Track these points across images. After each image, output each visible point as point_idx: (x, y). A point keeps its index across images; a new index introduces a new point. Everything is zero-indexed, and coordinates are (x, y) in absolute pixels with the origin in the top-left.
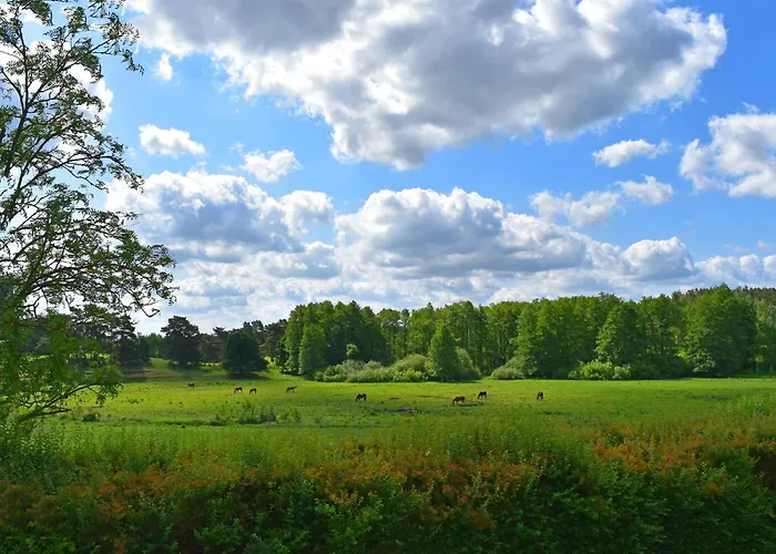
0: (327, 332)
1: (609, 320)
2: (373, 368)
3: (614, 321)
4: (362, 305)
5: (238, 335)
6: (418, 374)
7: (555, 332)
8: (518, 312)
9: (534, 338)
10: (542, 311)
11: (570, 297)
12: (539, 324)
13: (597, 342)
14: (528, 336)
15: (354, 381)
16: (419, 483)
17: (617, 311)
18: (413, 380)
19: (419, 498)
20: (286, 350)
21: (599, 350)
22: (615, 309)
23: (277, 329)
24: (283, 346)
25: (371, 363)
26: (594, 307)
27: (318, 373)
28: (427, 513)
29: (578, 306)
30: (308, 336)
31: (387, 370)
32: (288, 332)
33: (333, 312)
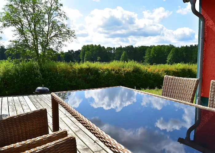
0: (92, 53)
1: (171, 52)
3: (172, 53)
4: (102, 46)
5: (67, 54)
7: (156, 55)
8: (146, 49)
9: (149, 57)
10: (153, 49)
11: (161, 45)
12: (151, 53)
13: (167, 59)
14: (148, 56)
16: (114, 70)
17: (173, 50)
19: (113, 72)
20: (80, 58)
21: (168, 61)
22: (173, 49)
23: (78, 52)
24: (80, 57)
26: (167, 48)
28: (114, 74)
29: (163, 48)
30: (87, 54)
32: (81, 53)
33: (94, 47)
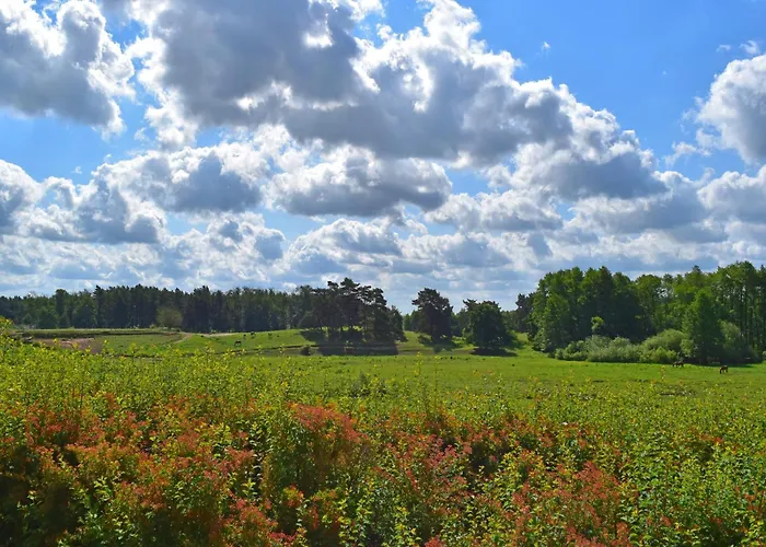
0: (574, 303)
2: (618, 345)
6: (670, 353)
15: (595, 360)
18: (664, 360)
25: (618, 339)
27: (558, 350)
30: (551, 307)
31: (635, 348)
33: (581, 279)
